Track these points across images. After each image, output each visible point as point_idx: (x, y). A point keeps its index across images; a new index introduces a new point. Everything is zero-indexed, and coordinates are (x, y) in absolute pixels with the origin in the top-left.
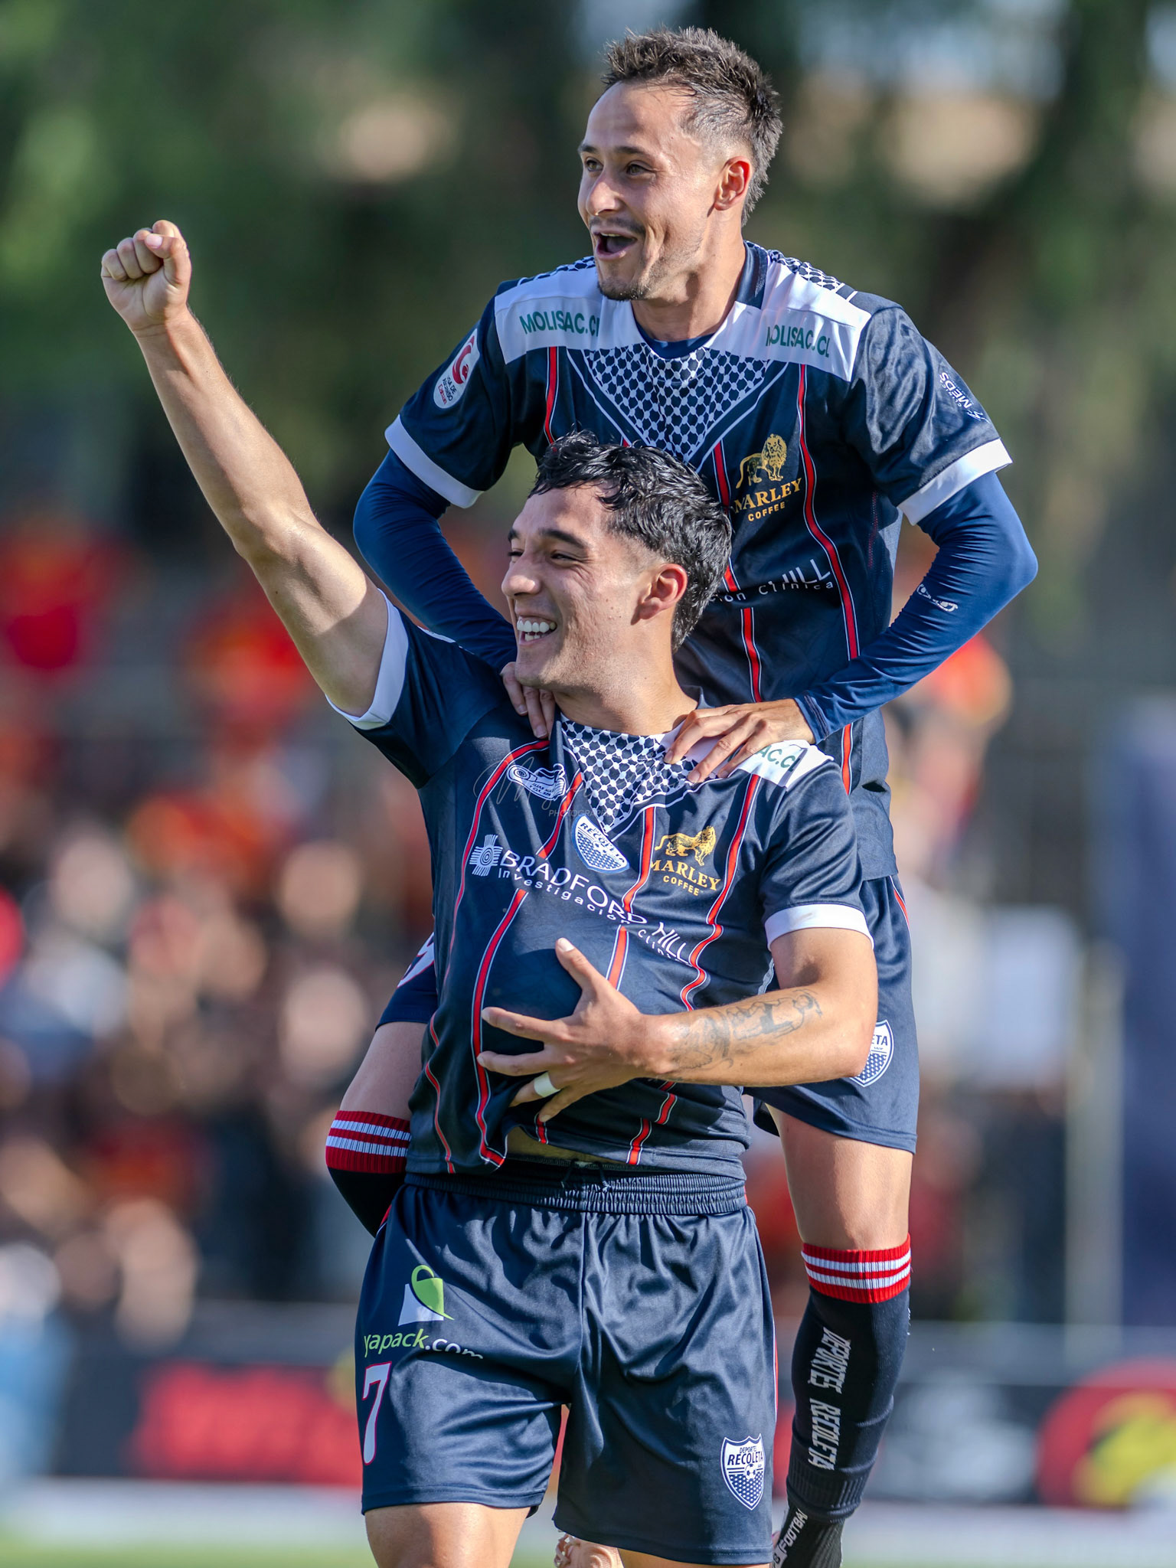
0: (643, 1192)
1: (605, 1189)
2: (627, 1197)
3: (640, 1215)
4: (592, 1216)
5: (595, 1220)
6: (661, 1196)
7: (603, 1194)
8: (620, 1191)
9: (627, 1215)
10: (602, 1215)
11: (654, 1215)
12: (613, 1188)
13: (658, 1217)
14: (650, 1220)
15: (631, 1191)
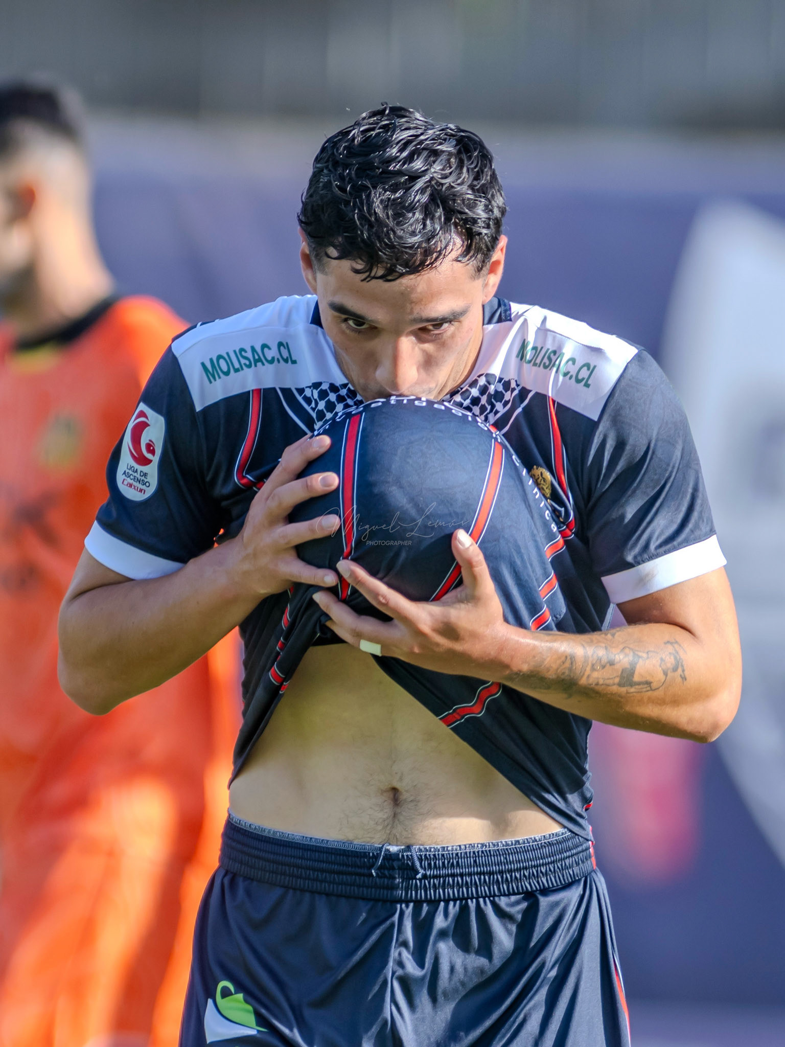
0: (462, 875)
1: (419, 876)
2: (444, 881)
3: (461, 900)
4: (407, 907)
5: (409, 911)
6: (482, 877)
7: (418, 882)
8: (435, 877)
9: (447, 902)
10: (418, 904)
11: (477, 899)
12: (428, 873)
13: (481, 900)
14: (472, 905)
15: (448, 876)
